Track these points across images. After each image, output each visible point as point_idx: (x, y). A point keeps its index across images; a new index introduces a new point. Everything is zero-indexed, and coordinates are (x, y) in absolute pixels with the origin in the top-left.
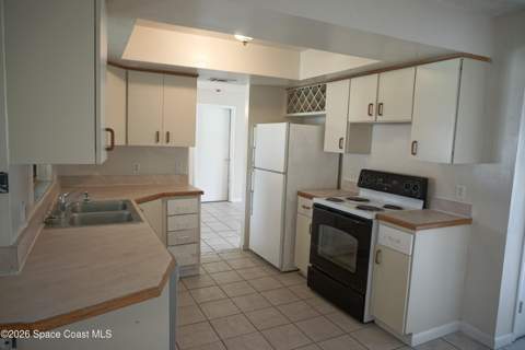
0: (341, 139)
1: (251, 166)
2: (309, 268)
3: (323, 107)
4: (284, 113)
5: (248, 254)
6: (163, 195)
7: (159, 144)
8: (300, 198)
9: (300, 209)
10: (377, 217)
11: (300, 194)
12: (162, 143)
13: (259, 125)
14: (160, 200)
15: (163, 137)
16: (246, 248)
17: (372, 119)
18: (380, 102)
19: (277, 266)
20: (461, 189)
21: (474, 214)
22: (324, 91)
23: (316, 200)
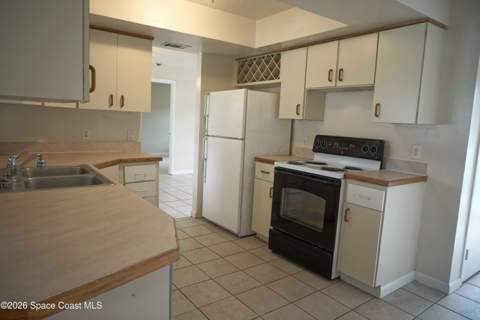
0: (298, 105)
1: (203, 134)
2: (270, 230)
3: (277, 75)
4: (235, 83)
5: (200, 222)
6: (120, 162)
7: (113, 108)
8: (258, 163)
9: (259, 175)
10: (345, 177)
11: (258, 159)
12: (116, 107)
13: (212, 93)
14: (117, 166)
15: (117, 101)
16: (199, 217)
17: (332, 84)
18: (340, 68)
19: (235, 230)
20: (416, 150)
21: (430, 173)
22: (278, 60)
23: (277, 164)
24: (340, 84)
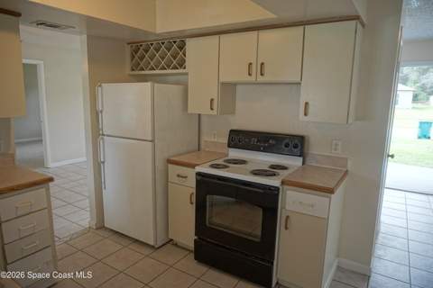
0: (212, 100)
1: (96, 133)
2: (195, 240)
3: (182, 64)
4: (128, 71)
8: (170, 165)
9: (173, 178)
10: (283, 183)
11: (170, 161)
16: (101, 226)
17: (252, 79)
18: (260, 61)
19: (152, 243)
20: (336, 145)
21: (349, 166)
22: (182, 47)
23: (198, 169)
24: (260, 79)
